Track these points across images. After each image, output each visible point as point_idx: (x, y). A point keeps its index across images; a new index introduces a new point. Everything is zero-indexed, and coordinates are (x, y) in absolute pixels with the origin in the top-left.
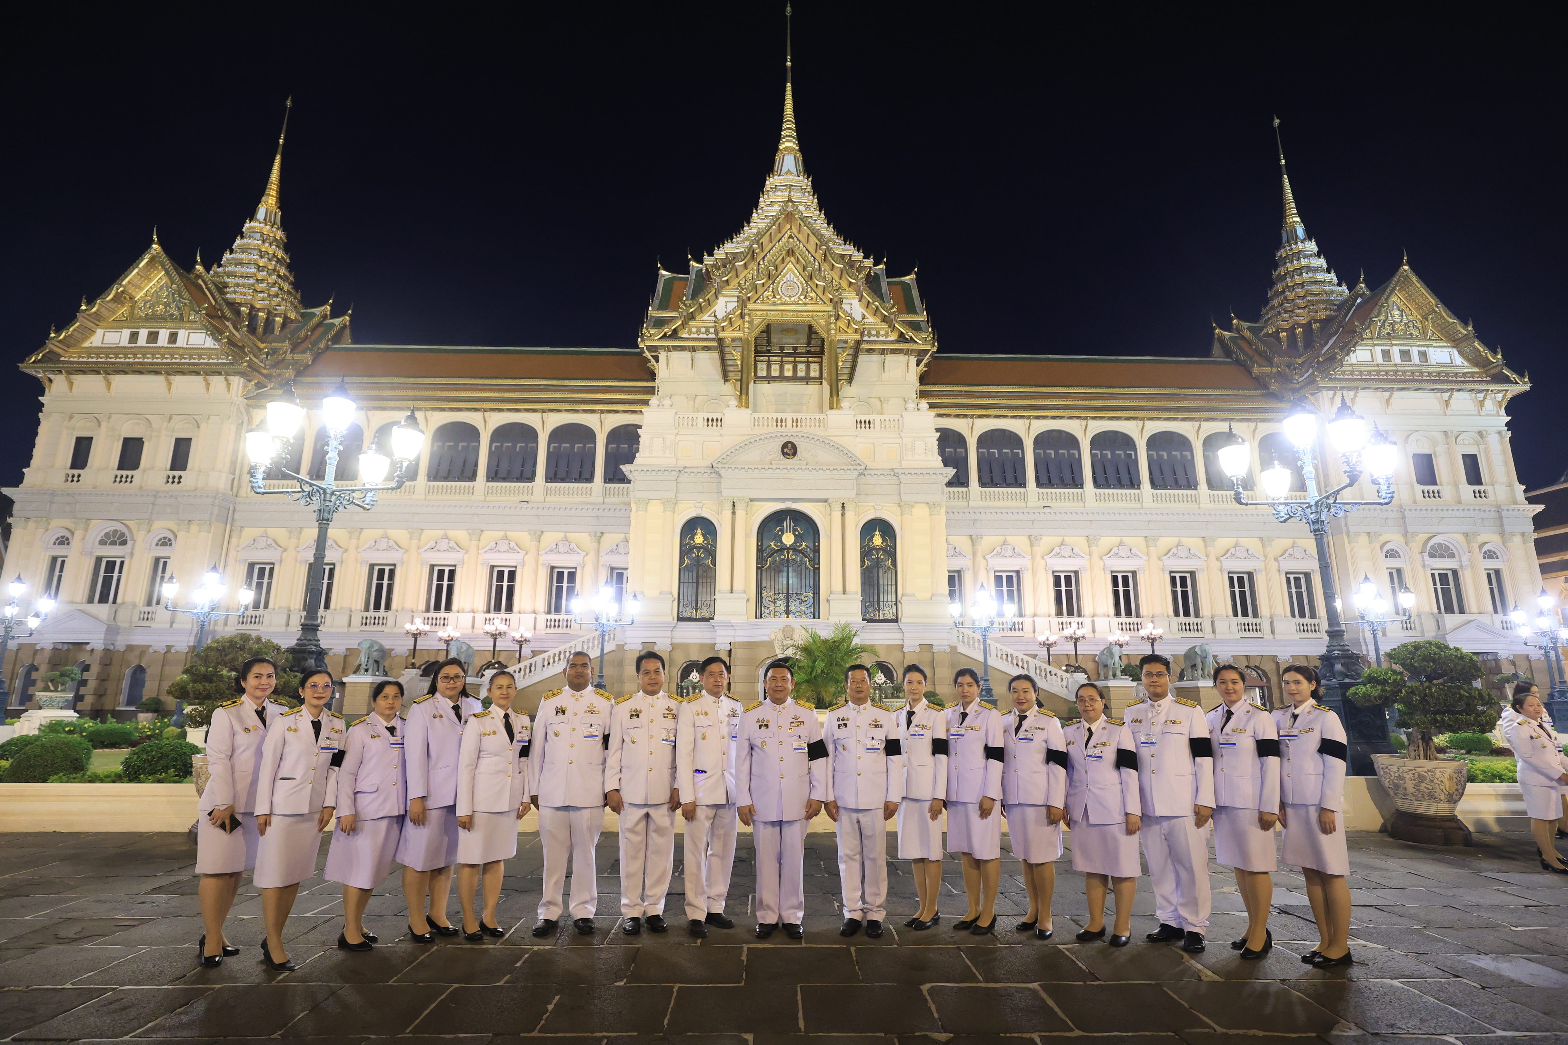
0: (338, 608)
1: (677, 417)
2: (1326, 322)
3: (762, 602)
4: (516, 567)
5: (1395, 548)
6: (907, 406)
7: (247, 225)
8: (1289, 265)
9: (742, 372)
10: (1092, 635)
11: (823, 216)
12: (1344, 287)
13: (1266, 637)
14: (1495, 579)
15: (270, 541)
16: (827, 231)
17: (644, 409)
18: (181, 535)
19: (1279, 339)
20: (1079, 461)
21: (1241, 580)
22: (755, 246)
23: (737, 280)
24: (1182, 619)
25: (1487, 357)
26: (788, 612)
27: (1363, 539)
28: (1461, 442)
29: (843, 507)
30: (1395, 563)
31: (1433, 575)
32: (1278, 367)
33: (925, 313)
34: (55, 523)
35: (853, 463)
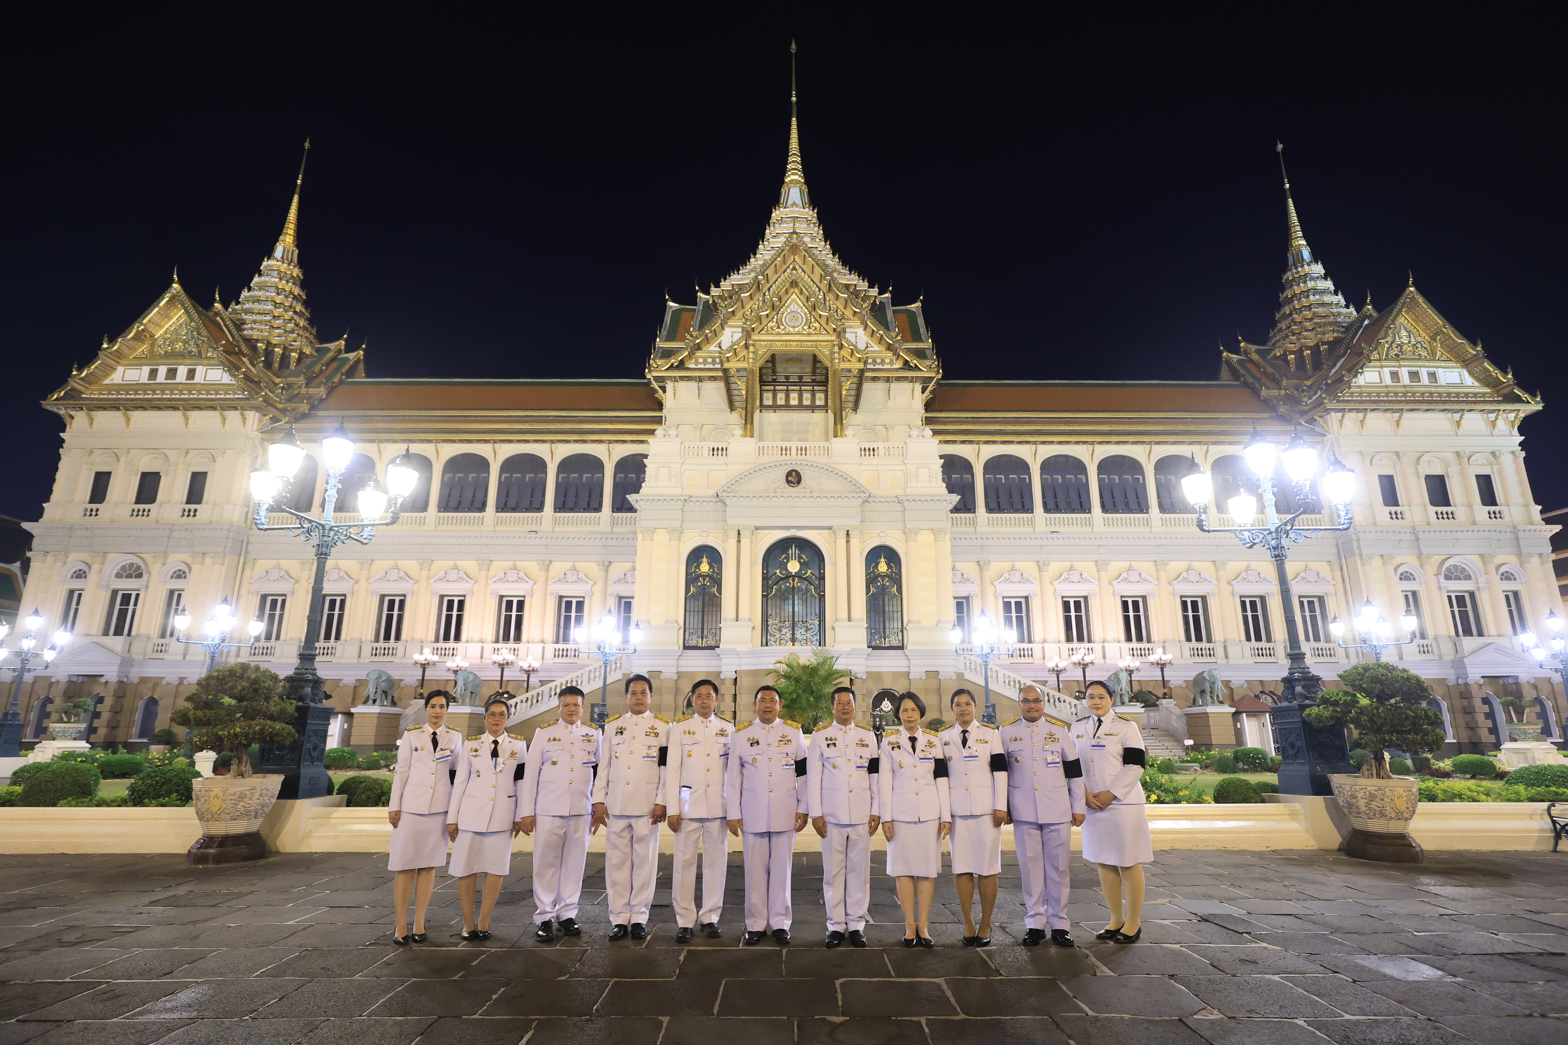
0: (348, 639)
1: (683, 446)
2: (1334, 344)
3: (767, 630)
4: (524, 596)
5: (1410, 571)
6: (912, 433)
7: (265, 263)
8: (1295, 287)
9: (747, 401)
10: (1102, 661)
11: (828, 247)
12: (1352, 309)
13: (1280, 662)
14: (1514, 600)
15: (282, 573)
16: (833, 262)
17: (651, 439)
18: (195, 568)
19: (1287, 362)
20: (1087, 485)
21: (1253, 604)
22: (761, 277)
23: (743, 311)
24: (1194, 644)
25: (1497, 377)
26: (793, 640)
27: (1376, 562)
28: (1474, 463)
29: (848, 534)
30: (1410, 586)
31: (1449, 598)
32: (1286, 389)
33: (930, 341)
34: (73, 557)
35: (858, 490)
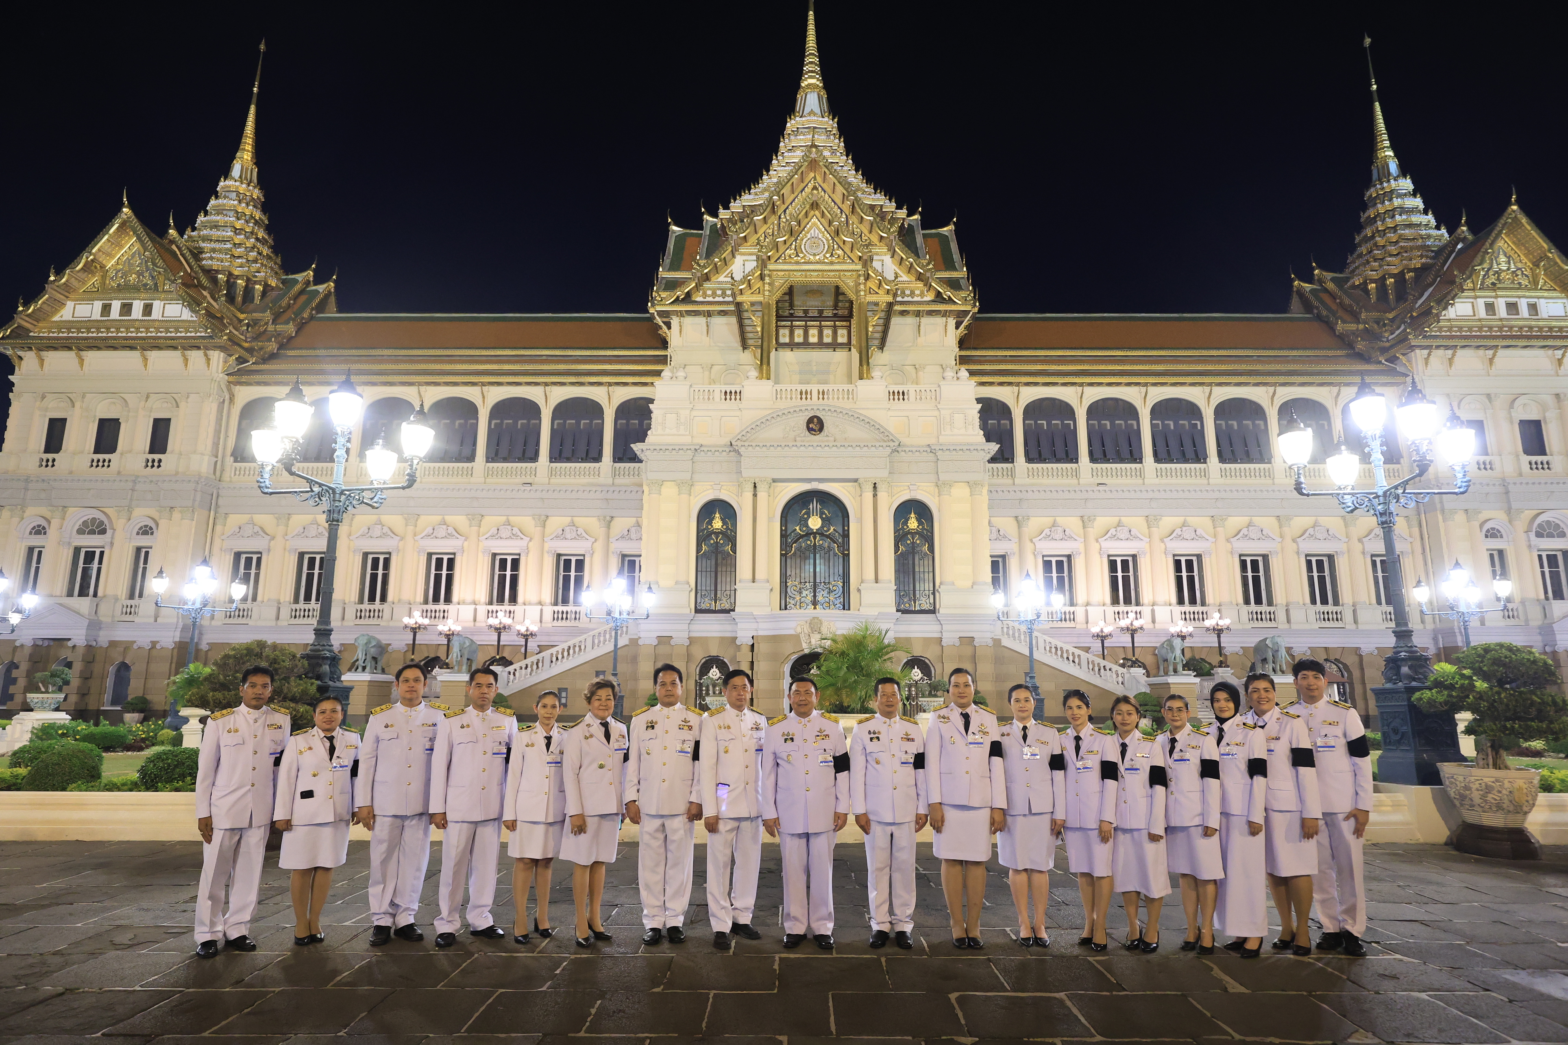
1: (692, 390)
2: (1421, 272)
3: (786, 592)
4: (519, 555)
5: (1497, 527)
6: (946, 374)
7: (221, 184)
8: (1380, 206)
9: (762, 338)
10: (1151, 626)
11: (850, 161)
12: (1444, 231)
13: (1347, 627)
15: (257, 529)
16: (855, 179)
17: (657, 381)
18: (163, 523)
19: (1367, 292)
20: (1138, 432)
21: (1320, 564)
22: (775, 197)
23: (756, 236)
24: (1253, 607)
26: (815, 603)
27: (1460, 517)
29: (875, 487)
30: (1496, 544)
31: (1540, 557)
32: (1365, 323)
33: (965, 269)
34: (31, 511)
35: (886, 439)
